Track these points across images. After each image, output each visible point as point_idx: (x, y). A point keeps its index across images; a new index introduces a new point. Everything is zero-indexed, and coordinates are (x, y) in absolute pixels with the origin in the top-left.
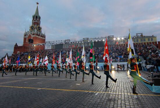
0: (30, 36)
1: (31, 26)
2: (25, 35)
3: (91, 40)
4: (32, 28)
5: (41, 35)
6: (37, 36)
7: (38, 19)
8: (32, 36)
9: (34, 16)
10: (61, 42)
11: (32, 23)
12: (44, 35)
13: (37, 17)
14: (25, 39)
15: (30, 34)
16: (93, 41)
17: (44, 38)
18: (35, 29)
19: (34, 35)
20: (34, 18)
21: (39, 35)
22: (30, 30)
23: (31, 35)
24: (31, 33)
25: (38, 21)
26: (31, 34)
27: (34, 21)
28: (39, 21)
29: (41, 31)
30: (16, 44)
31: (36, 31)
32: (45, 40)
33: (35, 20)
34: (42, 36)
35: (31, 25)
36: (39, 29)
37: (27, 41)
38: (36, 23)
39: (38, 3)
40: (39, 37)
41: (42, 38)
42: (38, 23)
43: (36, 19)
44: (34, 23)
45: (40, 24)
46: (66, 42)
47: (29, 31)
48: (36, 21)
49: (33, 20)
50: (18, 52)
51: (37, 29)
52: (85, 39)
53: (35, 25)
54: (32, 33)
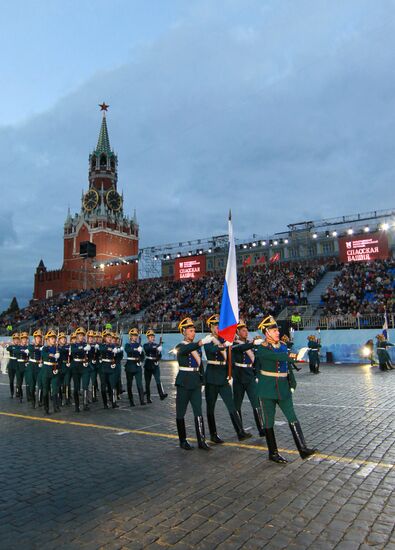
0: (84, 231)
1: (85, 193)
2: (68, 230)
3: (324, 229)
4: (90, 201)
5: (121, 224)
6: (108, 230)
7: (108, 166)
8: (93, 231)
9: (94, 156)
10: (200, 247)
11: (90, 180)
12: (132, 226)
13: (103, 159)
14: (68, 244)
15: (83, 225)
16: (335, 234)
17: (132, 237)
18: (99, 203)
19: (96, 226)
20: (93, 164)
21: (114, 227)
22: (83, 209)
23: (89, 227)
24: (88, 222)
25: (108, 172)
26: (86, 224)
27: (94, 176)
28: (113, 170)
29: (121, 210)
30: (41, 263)
31: (103, 212)
32: (135, 243)
33: (98, 172)
34: (125, 230)
35: (86, 190)
36: (115, 201)
37: (75, 252)
38: (103, 179)
39: (104, 107)
40: (116, 233)
41: (124, 235)
42: (109, 180)
43: (103, 164)
44: (96, 183)
45: (116, 182)
46: (218, 244)
47: (79, 212)
48: (103, 175)
49: (93, 169)
50: (49, 293)
51: (105, 202)
52: (300, 227)
53: (100, 189)
54: (92, 220)
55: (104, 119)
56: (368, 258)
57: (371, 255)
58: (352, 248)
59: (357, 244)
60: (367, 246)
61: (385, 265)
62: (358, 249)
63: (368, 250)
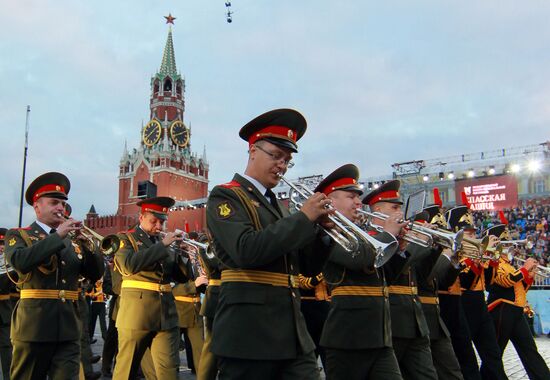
0: (143, 170)
1: (145, 126)
2: (125, 169)
3: (439, 169)
4: (151, 133)
5: (188, 162)
6: (173, 170)
7: (174, 92)
8: (154, 170)
9: (157, 79)
11: (152, 109)
12: (201, 165)
13: (168, 84)
14: (124, 185)
15: (143, 163)
16: (451, 177)
17: (200, 178)
18: (162, 136)
19: (158, 164)
20: (156, 89)
21: (179, 165)
22: (143, 143)
23: (149, 166)
24: (148, 159)
25: (174, 100)
26: (146, 162)
27: (158, 103)
28: (180, 98)
29: (188, 145)
30: (93, 209)
31: (166, 148)
32: (204, 185)
33: (161, 99)
34: (192, 170)
35: (147, 121)
36: (181, 135)
37: (133, 194)
38: (167, 108)
39: (170, 20)
40: (182, 173)
41: (191, 176)
42: (175, 109)
43: (168, 87)
44: (159, 113)
45: (182, 111)
47: (138, 146)
48: (167, 103)
49: (155, 96)
51: (169, 136)
52: (407, 168)
53: (163, 120)
54: (153, 157)
55: (170, 34)
56: (491, 207)
57: (496, 203)
58: (472, 195)
59: (478, 189)
60: (492, 192)
61: (513, 215)
62: (479, 195)
63: (491, 197)
